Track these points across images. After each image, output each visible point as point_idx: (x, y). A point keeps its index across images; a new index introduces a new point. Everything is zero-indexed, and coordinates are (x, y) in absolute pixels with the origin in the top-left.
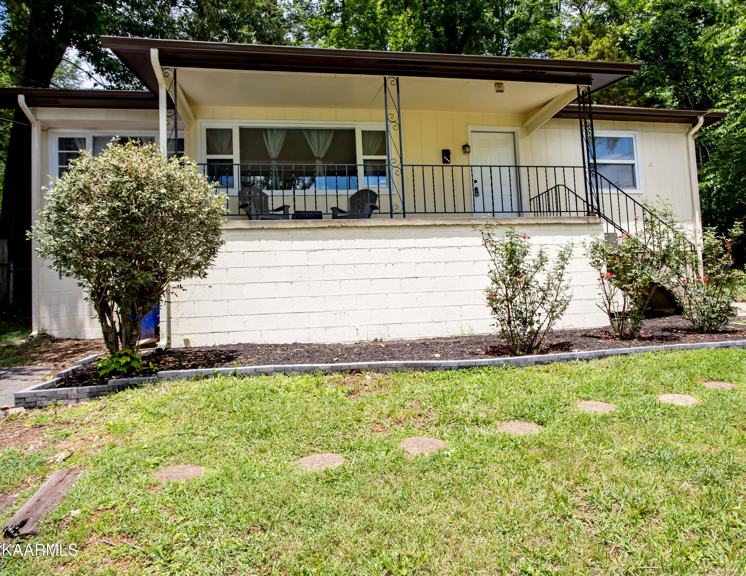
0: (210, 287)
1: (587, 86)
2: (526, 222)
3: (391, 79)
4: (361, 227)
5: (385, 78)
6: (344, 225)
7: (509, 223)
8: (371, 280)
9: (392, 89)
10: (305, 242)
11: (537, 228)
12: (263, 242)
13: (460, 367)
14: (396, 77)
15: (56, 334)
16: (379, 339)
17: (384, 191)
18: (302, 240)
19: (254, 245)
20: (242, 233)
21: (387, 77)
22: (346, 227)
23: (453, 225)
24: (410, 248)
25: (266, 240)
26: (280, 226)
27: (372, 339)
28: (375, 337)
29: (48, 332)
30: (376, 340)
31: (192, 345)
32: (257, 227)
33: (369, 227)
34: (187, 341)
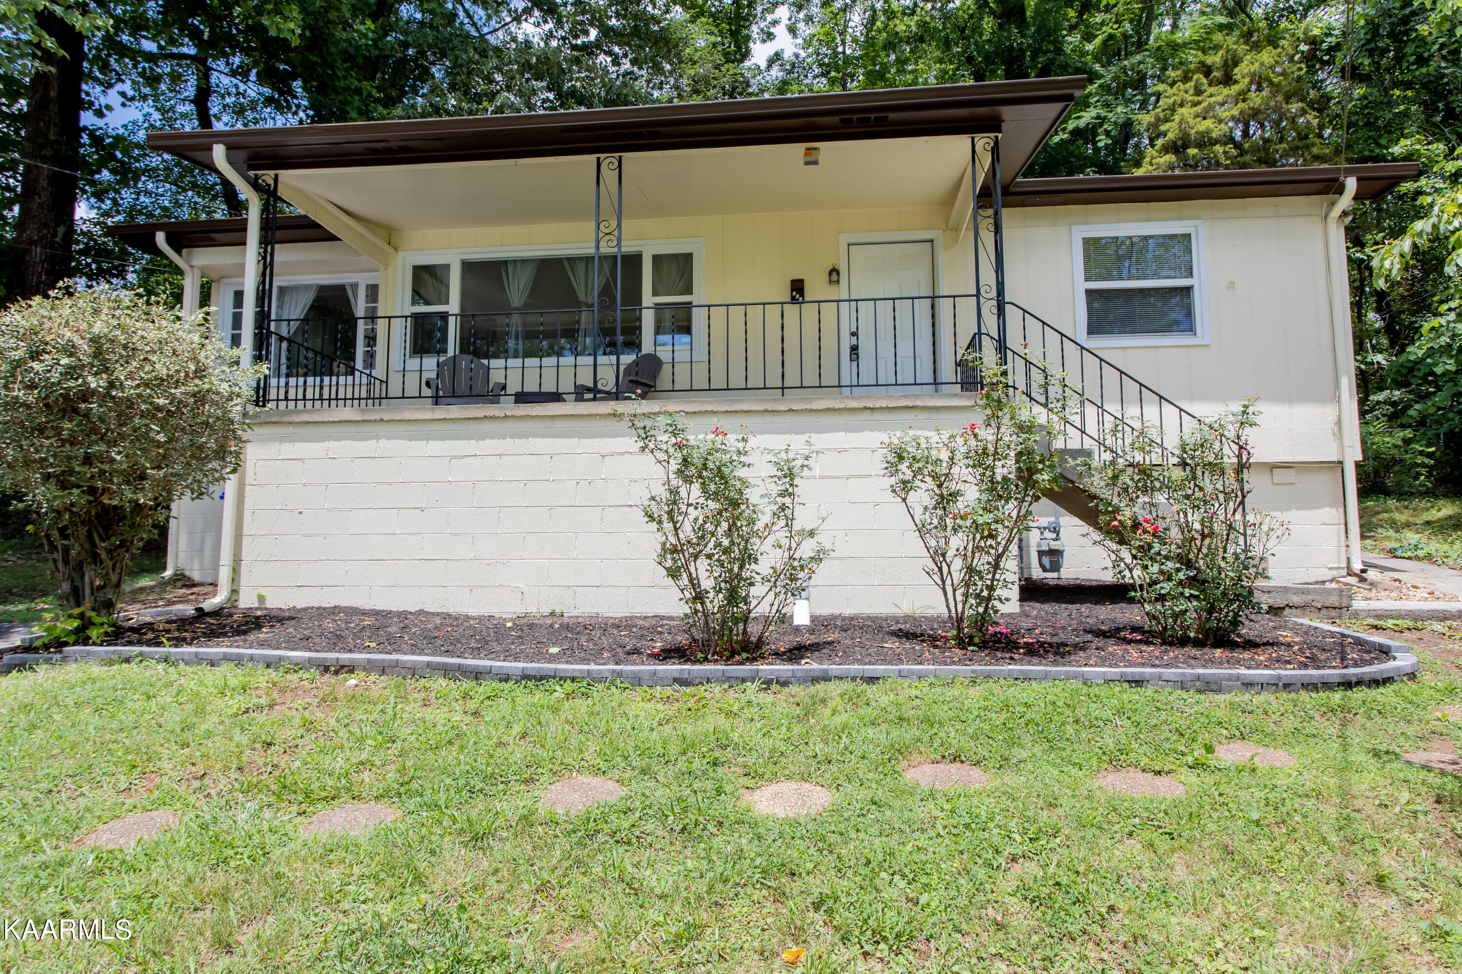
0: (301, 513)
1: (992, 135)
2: (842, 406)
3: (609, 160)
4: (538, 417)
5: (598, 159)
6: (509, 414)
7: (808, 407)
8: (551, 508)
9: (609, 175)
10: (448, 443)
11: (867, 416)
12: (383, 442)
13: (526, 677)
14: (617, 155)
15: (196, 576)
16: (558, 611)
17: (682, 355)
18: (442, 439)
19: (368, 447)
20: (352, 429)
21: (602, 156)
22: (513, 416)
23: (700, 412)
24: (623, 454)
25: (388, 439)
26: (407, 416)
27: (546, 611)
28: (553, 607)
29: (187, 573)
30: (552, 614)
31: (269, 605)
32: (373, 418)
33: (553, 417)
34: (261, 598)
